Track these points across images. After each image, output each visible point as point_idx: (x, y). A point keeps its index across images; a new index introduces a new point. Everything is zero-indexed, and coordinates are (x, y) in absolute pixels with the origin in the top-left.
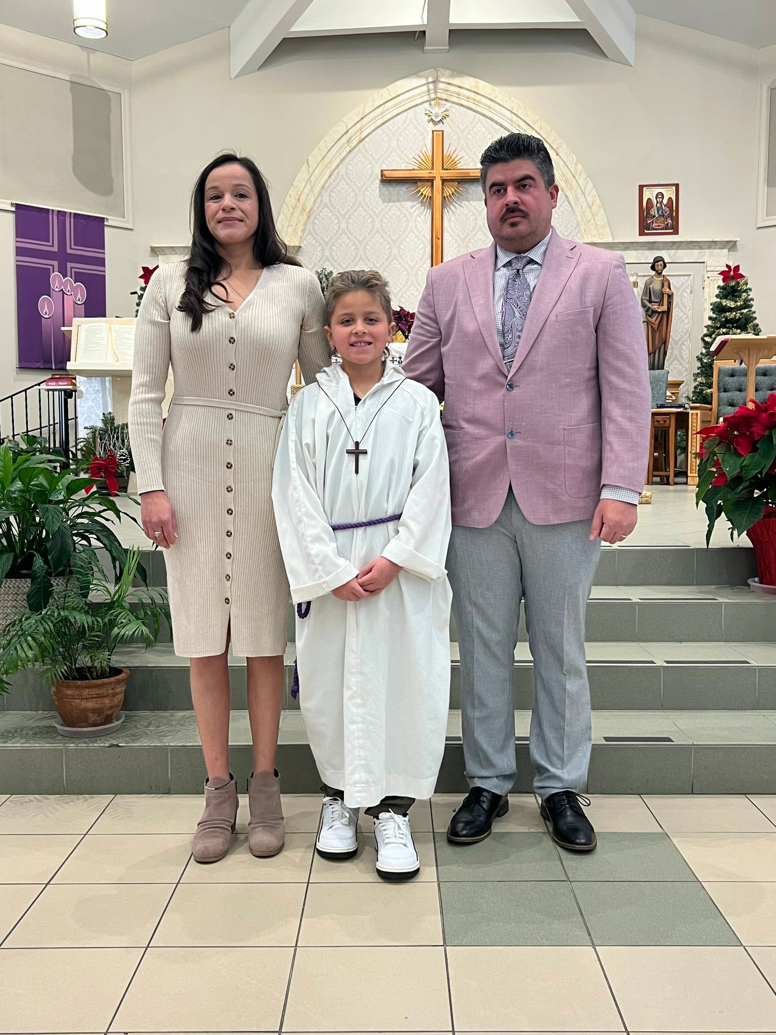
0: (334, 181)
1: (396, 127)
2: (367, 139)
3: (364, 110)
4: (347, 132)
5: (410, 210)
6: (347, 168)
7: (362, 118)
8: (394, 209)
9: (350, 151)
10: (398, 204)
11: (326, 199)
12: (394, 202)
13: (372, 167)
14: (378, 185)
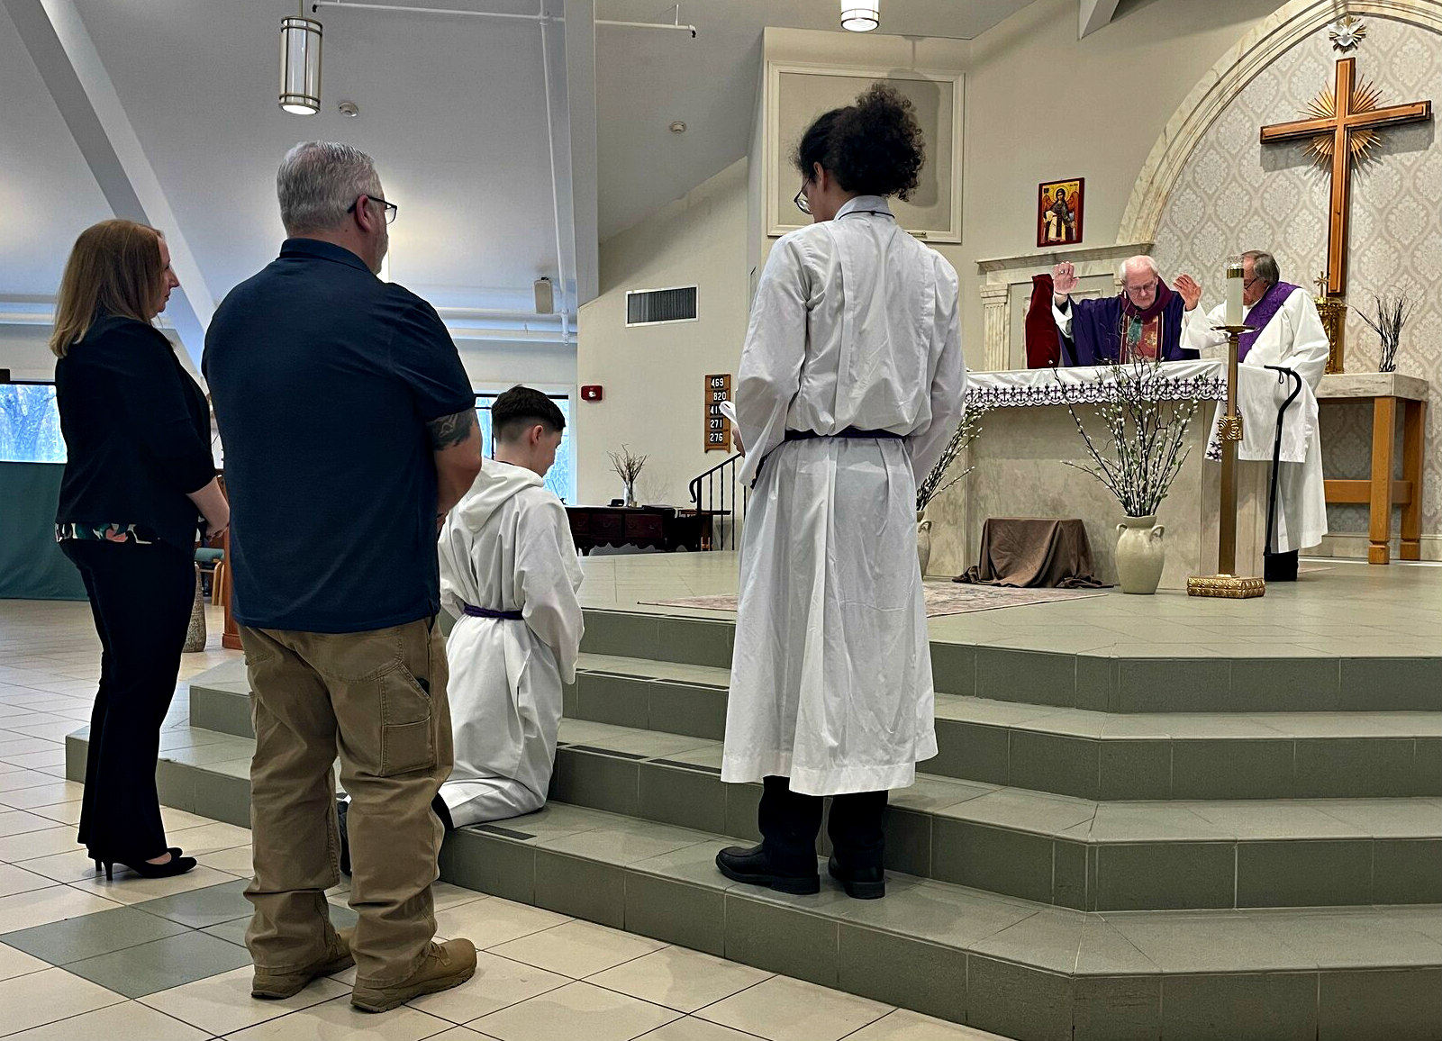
0: (1200, 151)
1: (1288, 64)
2: (1247, 88)
3: (1242, 49)
4: (1219, 83)
5: (1302, 177)
6: (1218, 132)
7: (1239, 61)
8: (1281, 178)
9: (1223, 109)
10: (1286, 171)
11: (1189, 178)
12: (1281, 169)
13: (1252, 126)
14: (1259, 149)
